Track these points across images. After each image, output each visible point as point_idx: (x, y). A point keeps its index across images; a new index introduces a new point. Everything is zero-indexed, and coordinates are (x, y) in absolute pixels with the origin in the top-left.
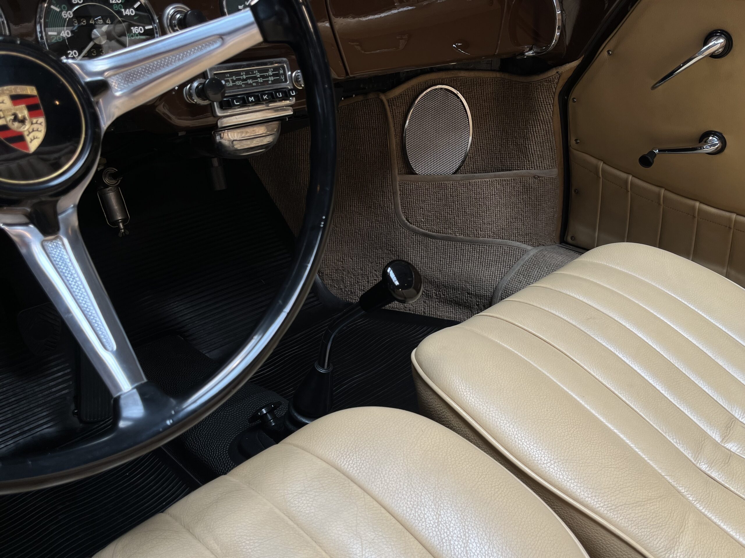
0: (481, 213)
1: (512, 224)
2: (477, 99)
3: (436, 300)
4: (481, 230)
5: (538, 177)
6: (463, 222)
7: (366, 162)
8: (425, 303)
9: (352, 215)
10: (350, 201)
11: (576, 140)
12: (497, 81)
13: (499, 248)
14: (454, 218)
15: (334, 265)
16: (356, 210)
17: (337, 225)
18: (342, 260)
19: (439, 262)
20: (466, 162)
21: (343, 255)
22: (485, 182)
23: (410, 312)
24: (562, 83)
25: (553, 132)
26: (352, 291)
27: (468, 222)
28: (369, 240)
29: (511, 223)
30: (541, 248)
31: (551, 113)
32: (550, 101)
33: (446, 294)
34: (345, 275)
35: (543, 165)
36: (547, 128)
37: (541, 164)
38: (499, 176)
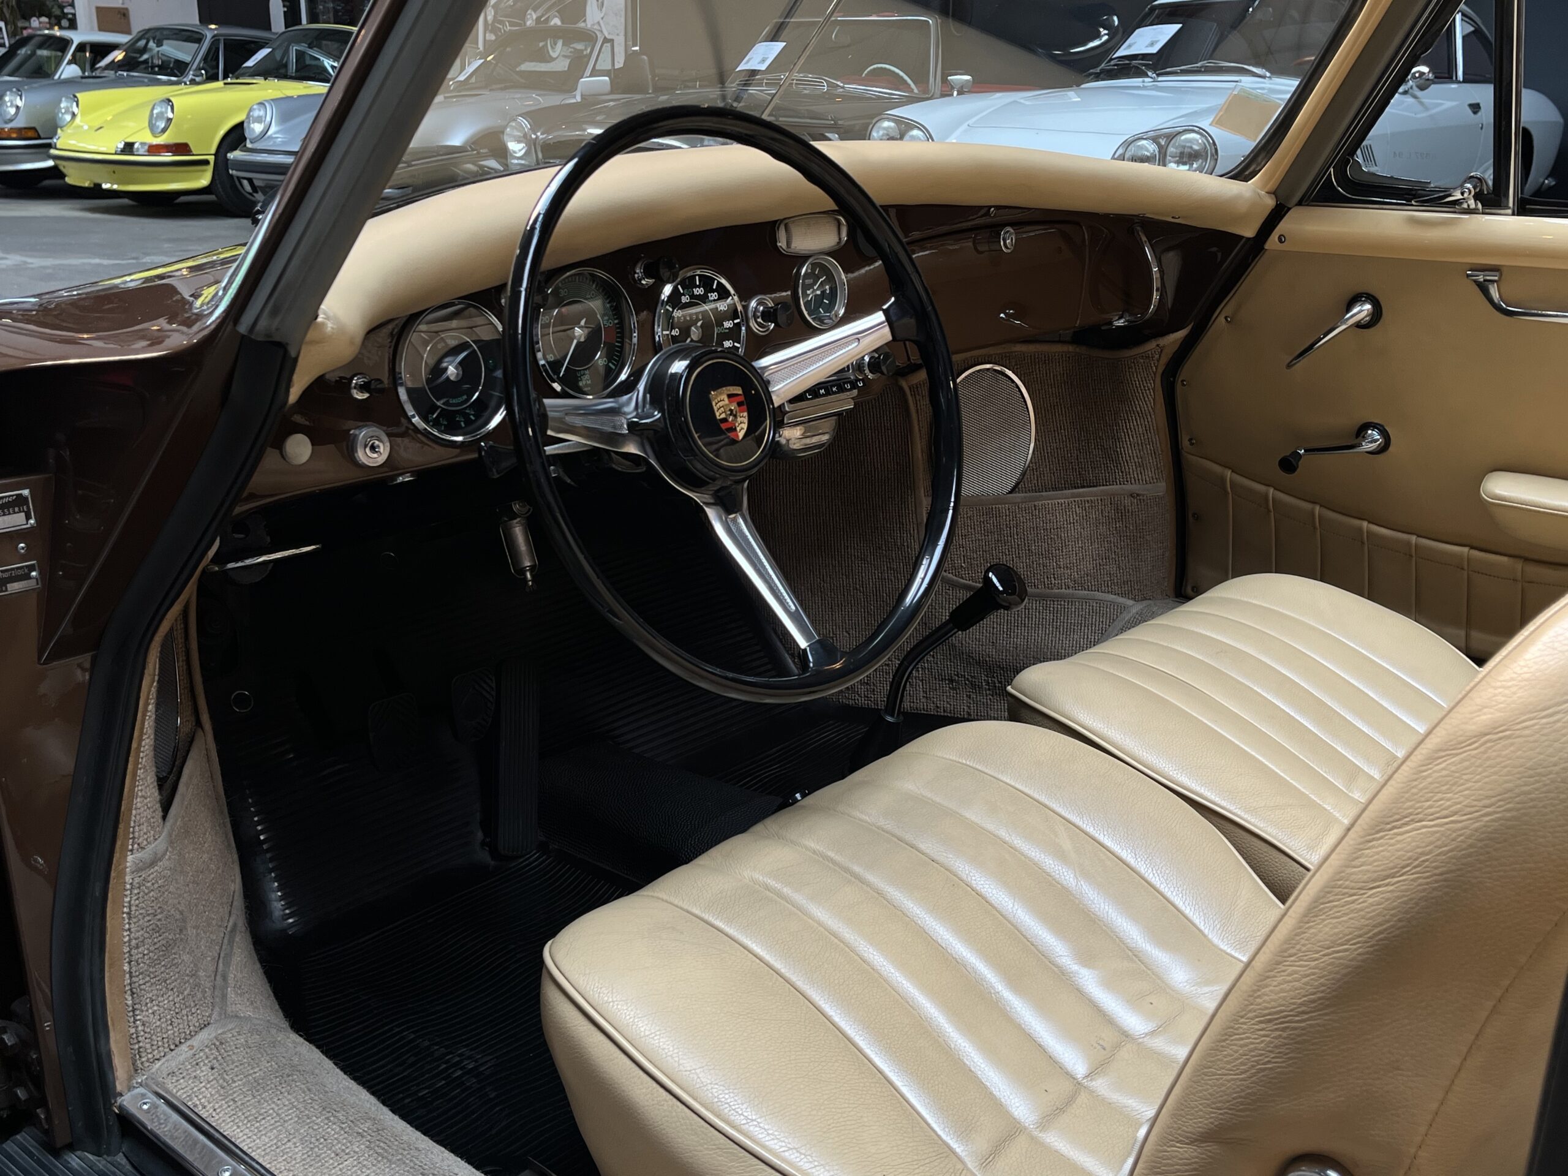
0: (1054, 551)
1: (1102, 567)
2: (1041, 383)
3: (988, 692)
4: (1054, 577)
5: (1138, 495)
6: (1027, 566)
8: (970, 698)
9: (850, 562)
10: (847, 541)
11: (1190, 440)
12: (1069, 357)
13: (1084, 604)
14: (1013, 560)
16: (856, 553)
17: (825, 579)
18: (831, 635)
19: (992, 629)
20: (1026, 477)
21: (834, 627)
22: (1058, 503)
23: (946, 714)
24: (1164, 360)
25: (1155, 428)
27: (1035, 566)
29: (1100, 565)
30: (1145, 603)
31: (1152, 401)
32: (1149, 385)
33: (1003, 680)
35: (1144, 477)
36: (1146, 423)
37: (1140, 476)
38: (1079, 495)
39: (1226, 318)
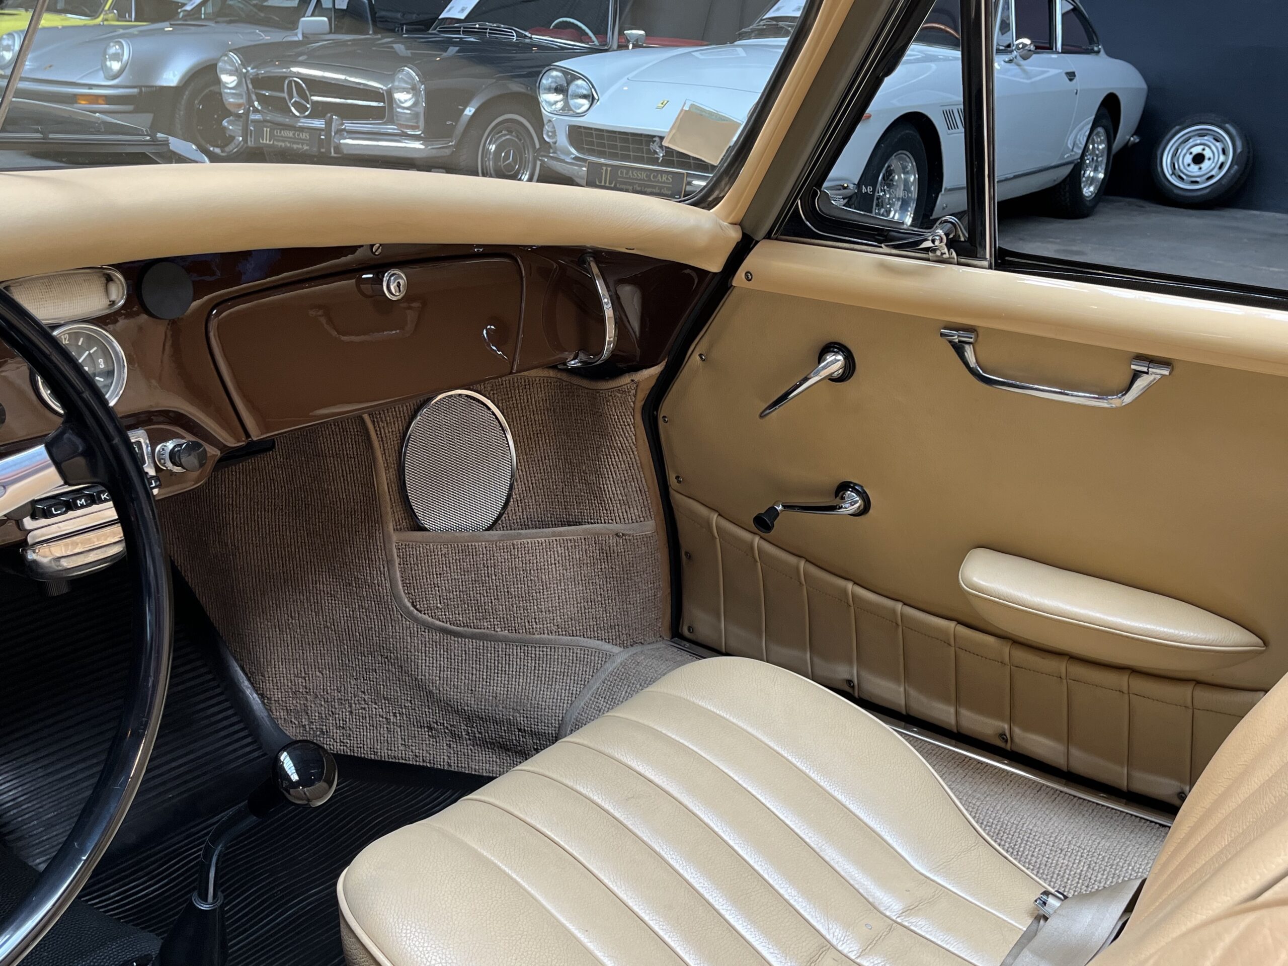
0: (534, 594)
1: (587, 611)
3: (468, 742)
4: (536, 622)
5: (623, 534)
6: (506, 608)
7: (339, 509)
8: (450, 747)
9: (319, 598)
10: (315, 574)
11: (677, 477)
13: (568, 651)
14: (492, 602)
15: (289, 684)
16: (325, 589)
17: (293, 615)
18: (303, 675)
19: (470, 676)
20: (509, 508)
21: (306, 667)
22: (538, 543)
23: (425, 764)
24: (642, 395)
25: (639, 465)
26: (322, 729)
27: (515, 608)
28: (350, 641)
29: (585, 609)
30: (632, 650)
31: (633, 437)
32: (629, 420)
33: (483, 731)
34: (311, 701)
35: (629, 515)
36: (629, 459)
37: (625, 514)
38: (560, 534)
39: (700, 355)
